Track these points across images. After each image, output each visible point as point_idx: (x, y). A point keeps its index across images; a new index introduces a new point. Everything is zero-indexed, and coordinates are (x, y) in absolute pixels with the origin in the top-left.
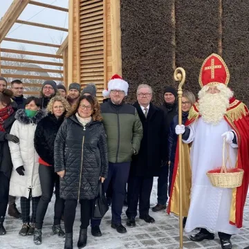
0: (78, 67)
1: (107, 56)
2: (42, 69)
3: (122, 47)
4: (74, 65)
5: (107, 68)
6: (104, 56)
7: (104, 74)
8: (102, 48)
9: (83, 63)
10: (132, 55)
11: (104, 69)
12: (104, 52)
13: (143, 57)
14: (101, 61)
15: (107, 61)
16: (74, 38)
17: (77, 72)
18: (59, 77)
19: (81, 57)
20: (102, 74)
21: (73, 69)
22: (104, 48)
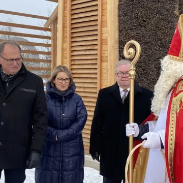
0: (68, 40)
1: (102, 27)
2: (29, 42)
3: (119, 16)
4: (64, 38)
5: (102, 40)
6: (98, 28)
7: (98, 47)
8: (96, 18)
9: (75, 35)
10: (130, 26)
11: (98, 42)
12: (99, 23)
13: (143, 29)
14: (95, 33)
15: (101, 34)
16: (64, 8)
17: (67, 45)
18: (47, 51)
19: (73, 28)
20: (96, 47)
21: (63, 42)
22: (98, 18)
